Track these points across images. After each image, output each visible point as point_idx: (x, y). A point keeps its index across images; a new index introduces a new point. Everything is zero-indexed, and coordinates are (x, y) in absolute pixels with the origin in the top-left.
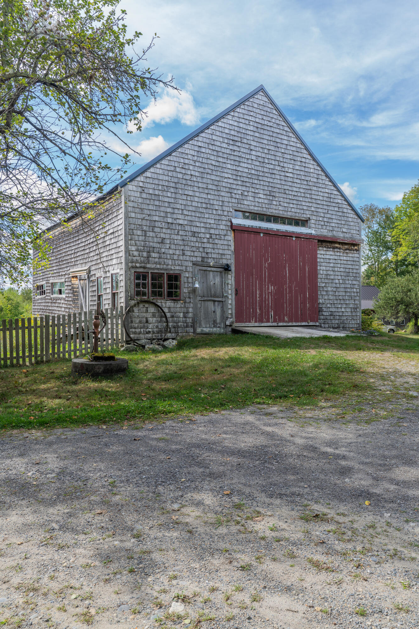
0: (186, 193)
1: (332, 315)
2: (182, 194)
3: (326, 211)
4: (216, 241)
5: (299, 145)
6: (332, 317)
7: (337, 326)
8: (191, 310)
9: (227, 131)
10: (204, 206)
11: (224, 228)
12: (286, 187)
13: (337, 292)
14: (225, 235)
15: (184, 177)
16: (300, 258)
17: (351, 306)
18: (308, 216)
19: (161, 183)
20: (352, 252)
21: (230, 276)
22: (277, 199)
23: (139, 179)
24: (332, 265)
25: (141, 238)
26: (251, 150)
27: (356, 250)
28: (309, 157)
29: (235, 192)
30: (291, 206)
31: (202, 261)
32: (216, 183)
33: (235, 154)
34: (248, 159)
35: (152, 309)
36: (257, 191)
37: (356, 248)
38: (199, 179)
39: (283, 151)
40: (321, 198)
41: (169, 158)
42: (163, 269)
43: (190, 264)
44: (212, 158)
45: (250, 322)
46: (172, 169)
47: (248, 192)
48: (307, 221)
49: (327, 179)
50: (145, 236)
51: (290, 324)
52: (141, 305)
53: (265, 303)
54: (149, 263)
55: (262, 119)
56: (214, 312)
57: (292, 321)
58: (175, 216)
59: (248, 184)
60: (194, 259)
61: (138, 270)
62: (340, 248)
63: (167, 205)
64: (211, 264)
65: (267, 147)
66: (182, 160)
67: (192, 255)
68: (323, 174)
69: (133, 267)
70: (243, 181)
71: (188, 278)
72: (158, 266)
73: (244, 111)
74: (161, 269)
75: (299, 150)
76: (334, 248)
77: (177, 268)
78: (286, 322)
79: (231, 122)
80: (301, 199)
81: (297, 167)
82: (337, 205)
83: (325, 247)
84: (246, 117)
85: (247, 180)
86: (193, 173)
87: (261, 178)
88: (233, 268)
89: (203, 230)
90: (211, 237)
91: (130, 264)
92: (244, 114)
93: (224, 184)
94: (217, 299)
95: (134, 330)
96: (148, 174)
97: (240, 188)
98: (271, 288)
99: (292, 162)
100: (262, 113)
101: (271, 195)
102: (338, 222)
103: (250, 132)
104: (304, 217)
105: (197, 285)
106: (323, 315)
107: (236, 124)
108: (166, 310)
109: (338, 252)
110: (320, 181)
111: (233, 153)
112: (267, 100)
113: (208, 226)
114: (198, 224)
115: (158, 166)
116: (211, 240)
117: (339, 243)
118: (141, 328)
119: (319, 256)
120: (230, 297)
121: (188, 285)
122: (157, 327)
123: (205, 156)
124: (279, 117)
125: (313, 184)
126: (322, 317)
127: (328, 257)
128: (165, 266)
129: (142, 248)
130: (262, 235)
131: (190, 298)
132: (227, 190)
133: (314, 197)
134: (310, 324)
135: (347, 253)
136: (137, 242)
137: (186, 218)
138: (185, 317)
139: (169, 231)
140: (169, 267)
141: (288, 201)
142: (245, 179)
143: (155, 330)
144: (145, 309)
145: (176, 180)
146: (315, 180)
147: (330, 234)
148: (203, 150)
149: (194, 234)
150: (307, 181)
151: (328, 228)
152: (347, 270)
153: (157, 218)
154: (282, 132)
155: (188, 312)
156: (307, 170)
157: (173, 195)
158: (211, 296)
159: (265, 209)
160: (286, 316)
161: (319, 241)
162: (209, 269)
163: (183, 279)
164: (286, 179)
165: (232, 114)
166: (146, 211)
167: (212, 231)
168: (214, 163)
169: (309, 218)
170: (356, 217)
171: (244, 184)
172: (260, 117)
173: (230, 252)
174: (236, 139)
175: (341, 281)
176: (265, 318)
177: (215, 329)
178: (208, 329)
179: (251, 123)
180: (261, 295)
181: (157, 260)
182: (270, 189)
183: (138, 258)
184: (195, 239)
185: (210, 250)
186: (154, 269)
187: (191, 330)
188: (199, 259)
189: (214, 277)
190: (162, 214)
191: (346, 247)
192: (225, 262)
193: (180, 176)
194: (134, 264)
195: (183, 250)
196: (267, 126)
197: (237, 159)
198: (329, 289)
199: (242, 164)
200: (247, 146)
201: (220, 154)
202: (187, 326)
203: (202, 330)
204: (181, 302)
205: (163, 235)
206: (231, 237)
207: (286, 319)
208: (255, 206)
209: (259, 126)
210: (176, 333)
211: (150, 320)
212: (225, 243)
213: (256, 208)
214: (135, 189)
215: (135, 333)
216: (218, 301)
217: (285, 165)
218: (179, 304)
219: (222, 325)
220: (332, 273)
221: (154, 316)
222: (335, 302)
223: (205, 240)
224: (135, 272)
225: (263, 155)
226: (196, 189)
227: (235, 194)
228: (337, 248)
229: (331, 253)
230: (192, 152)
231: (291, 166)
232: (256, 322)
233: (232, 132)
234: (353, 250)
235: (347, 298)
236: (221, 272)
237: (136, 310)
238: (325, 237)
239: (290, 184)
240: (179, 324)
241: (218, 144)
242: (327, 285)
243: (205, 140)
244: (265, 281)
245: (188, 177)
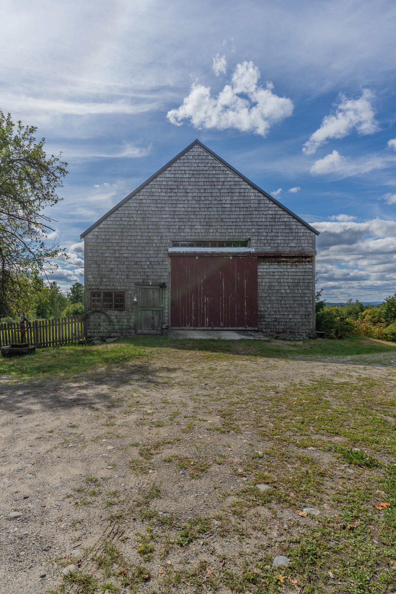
0: (130, 234)
1: (276, 321)
2: (127, 236)
3: (270, 231)
4: (155, 267)
5: (236, 179)
6: (276, 323)
7: (281, 330)
8: (133, 317)
9: (164, 183)
10: (145, 241)
11: (162, 256)
12: (223, 216)
13: (282, 301)
14: (163, 261)
15: (129, 224)
16: (237, 273)
17: (301, 313)
18: (249, 237)
19: (110, 230)
20: (303, 264)
21: (167, 292)
22: (213, 228)
23: (94, 230)
24: (277, 277)
25: (96, 269)
26: (187, 193)
27: (309, 262)
28: (249, 187)
29: (173, 227)
30: (230, 231)
31: (143, 282)
32: (156, 223)
33: (172, 198)
34: (184, 200)
35: (103, 317)
36: (193, 224)
37: (308, 259)
38: (141, 223)
39: (220, 187)
40: (263, 220)
41: (116, 212)
42: (111, 289)
43: (133, 285)
44: (152, 205)
45: (185, 326)
46: (119, 219)
47: (185, 226)
48: (247, 241)
49: (271, 202)
50: (99, 267)
51: (226, 328)
52: (96, 314)
53: (200, 311)
54: (101, 285)
55: (198, 166)
56: (153, 318)
57: (228, 326)
58: (121, 252)
59: (184, 220)
60: (137, 281)
61: (93, 291)
62: (286, 262)
63: (115, 245)
64: (151, 284)
65: (204, 187)
66: (127, 212)
67: (135, 278)
68: (265, 198)
69: (90, 289)
70: (180, 218)
71: (131, 294)
72: (108, 287)
73: (179, 165)
74: (110, 289)
75: (237, 183)
76: (279, 262)
77: (123, 288)
78: (222, 326)
79: (168, 176)
80: (240, 224)
81: (235, 198)
82: (283, 223)
83: (268, 262)
84: (182, 168)
85: (184, 217)
86: (135, 219)
87: (197, 213)
88: (169, 285)
89: (144, 259)
90: (151, 264)
91: (88, 287)
92: (179, 167)
93: (162, 223)
94: (155, 309)
95: (90, 330)
96: (101, 226)
97: (178, 224)
98: (207, 299)
99: (230, 194)
100: (198, 161)
101: (208, 225)
102: (285, 238)
103: (186, 179)
104: (243, 238)
105: (135, 300)
106: (265, 321)
107: (172, 176)
108: (113, 317)
109: (284, 265)
110: (262, 205)
111: (170, 199)
112: (202, 150)
113: (148, 256)
114: (140, 256)
115: (109, 219)
116: (150, 266)
117: (286, 257)
118: (95, 329)
119: (259, 270)
120: (166, 307)
121: (131, 300)
122: (107, 329)
123: (146, 205)
124: (215, 161)
125: (254, 209)
126: (264, 323)
127: (271, 270)
128: (113, 287)
129: (97, 276)
130: (197, 258)
131: (133, 309)
132: (166, 227)
133: (254, 220)
134: (247, 329)
135: (296, 265)
136: (93, 272)
137: (131, 252)
138: (128, 322)
139: (117, 263)
140: (116, 288)
141: (226, 227)
142: (182, 216)
143: (105, 331)
144: (98, 317)
145: (122, 227)
146: (256, 206)
147: (273, 250)
148: (144, 201)
149: (136, 263)
150: (247, 207)
151: (272, 245)
152: (296, 281)
153: (107, 255)
154: (218, 172)
155: (130, 319)
156: (246, 198)
157: (120, 238)
158: (150, 307)
159: (201, 237)
160: (222, 321)
161: (260, 257)
162: (148, 287)
163: (127, 296)
164: (224, 209)
165: (169, 169)
166: (99, 251)
167: (152, 259)
168: (153, 209)
169: (250, 239)
170: (309, 231)
171: (181, 220)
172: (196, 165)
173: (167, 274)
174: (173, 187)
175: (288, 291)
176: (200, 323)
177: (153, 331)
178: (147, 331)
179: (187, 172)
180: (196, 305)
181: (107, 283)
182: (207, 220)
183: (94, 283)
184: (137, 267)
185: (149, 273)
186: (105, 289)
187: (133, 331)
188: (141, 281)
189: (153, 293)
190: (112, 252)
191: (296, 259)
192: (162, 281)
193: (126, 223)
194: (91, 287)
195: (127, 275)
196: (203, 170)
197: (175, 202)
198: (273, 298)
199: (178, 206)
200: (183, 191)
201: (159, 201)
202: (130, 329)
203: (142, 332)
204: (126, 311)
205: (112, 266)
206: (168, 262)
207: (221, 324)
208: (191, 236)
209: (195, 172)
210: (120, 333)
211: (102, 324)
212: (163, 267)
213: (192, 238)
214: (92, 237)
215: (90, 332)
216: (156, 311)
217: (223, 198)
218: (124, 313)
219: (160, 329)
220: (277, 284)
221: (104, 321)
222: (280, 310)
223: (146, 267)
224: (91, 292)
225: (199, 195)
226: (138, 230)
227: (173, 229)
228: (283, 261)
229: (276, 267)
230: (135, 205)
231: (229, 198)
232: (191, 326)
233: (170, 183)
234: (305, 262)
235: (296, 306)
236: (159, 289)
237: (92, 317)
238: (265, 253)
239: (229, 213)
240: (124, 327)
241: (157, 194)
242: (271, 295)
243: (145, 194)
244: (200, 294)
245: (132, 223)
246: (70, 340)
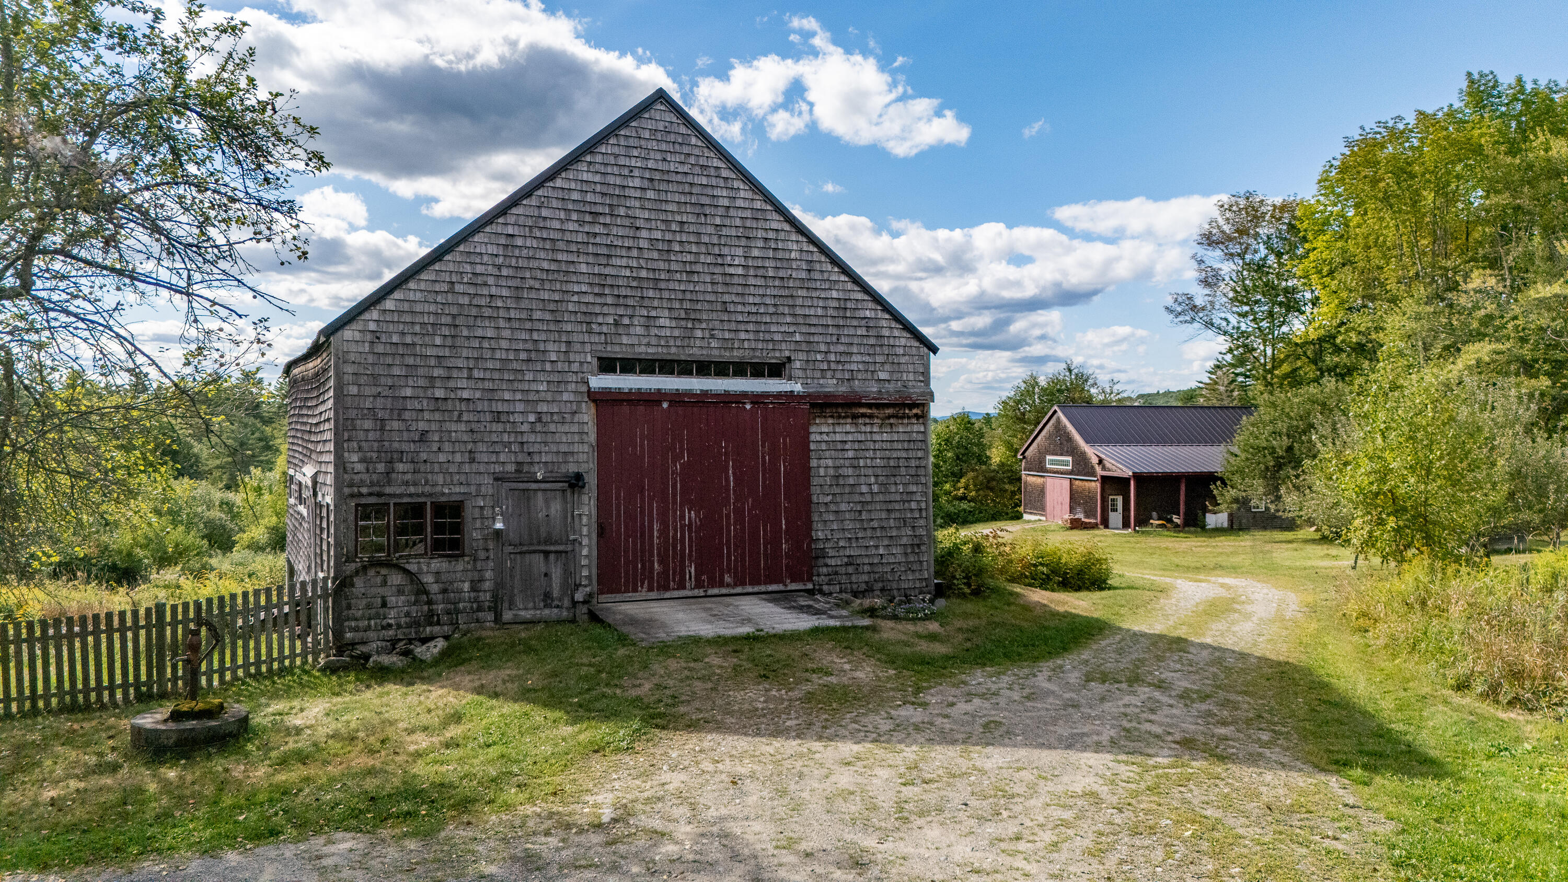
0: (479, 333)
1: (851, 564)
2: (468, 338)
3: (834, 339)
4: (552, 428)
5: (758, 205)
6: (850, 569)
7: (863, 587)
8: (488, 574)
9: (575, 196)
10: (523, 356)
11: (572, 398)
12: (727, 298)
13: (864, 513)
14: (574, 413)
15: (475, 302)
16: (763, 446)
17: (904, 541)
18: (787, 354)
19: (418, 319)
20: (906, 421)
21: (585, 498)
22: (704, 325)
23: (367, 316)
24: (850, 454)
25: (371, 435)
26: (637, 228)
27: (917, 416)
28: (787, 227)
29: (600, 320)
30: (743, 336)
31: (517, 471)
32: (552, 306)
33: (598, 240)
34: (629, 248)
35: (396, 579)
36: (653, 313)
37: (915, 411)
38: (510, 303)
39: (718, 221)
40: (820, 312)
41: (437, 266)
42: (423, 494)
43: (488, 480)
44: (542, 255)
45: (635, 590)
46: (445, 287)
47: (631, 317)
48: (784, 364)
49: (836, 269)
50: (382, 429)
51: (739, 590)
52: (371, 572)
53: (675, 548)
54: (389, 483)
55: (664, 160)
56: (546, 575)
57: (743, 584)
58: (452, 384)
59: (631, 302)
60: (498, 468)
61: (364, 501)
62: (871, 416)
63: (432, 364)
64: (539, 476)
65: (678, 218)
66: (468, 268)
67: (494, 459)
68: (823, 258)
69: (352, 496)
70: (619, 296)
71: (482, 508)
72: (412, 490)
73: (616, 150)
74: (418, 495)
75: (759, 215)
76: (855, 417)
77: (457, 489)
78: (728, 585)
79: (585, 177)
80: (768, 319)
81: (756, 253)
82: (863, 323)
83: (832, 417)
84: (622, 161)
85: (629, 292)
86: (494, 291)
87: (663, 285)
88: (592, 480)
89: (520, 407)
90: (539, 420)
91: (347, 491)
92: (616, 156)
93: (571, 307)
94: (552, 548)
95: (353, 624)
96: (389, 304)
97: (612, 310)
98: (690, 515)
99: (743, 242)
100: (664, 147)
101: (690, 318)
102: (867, 359)
103: (632, 191)
104: (774, 357)
105: (499, 525)
106: (827, 566)
107: (597, 178)
108: (428, 579)
109: (865, 424)
110: (817, 276)
111: (592, 241)
112: (674, 119)
113: (532, 397)
114: (507, 396)
115: (412, 285)
116: (539, 427)
117: (870, 406)
118: (370, 619)
119: (813, 437)
120: (585, 541)
121: (482, 524)
122: (407, 614)
123: (525, 252)
124: (706, 150)
125: (798, 284)
126: (825, 570)
127: (838, 437)
128: (427, 489)
129: (375, 455)
130: (665, 405)
131: (487, 550)
132: (580, 317)
133: (799, 311)
134: (789, 588)
135: (891, 424)
136: (363, 444)
137: (480, 385)
138: (473, 589)
139: (437, 416)
140: (439, 489)
141: (733, 326)
142: (623, 292)
143: (403, 620)
144: (379, 580)
145: (454, 310)
146: (803, 275)
147: (843, 389)
148: (519, 242)
149: (497, 417)
150: (783, 278)
151: (839, 375)
152: (892, 463)
153: (408, 392)
154: (714, 182)
155: (481, 580)
156: (780, 255)
157: (449, 342)
158: (539, 543)
159: (673, 350)
160: (729, 572)
161: (813, 405)
162: (534, 486)
163: (469, 512)
164: (728, 279)
165: (588, 158)
166: (383, 380)
167: (543, 408)
168: (545, 265)
169: (789, 358)
170: (917, 344)
171: (621, 301)
172: (659, 156)
173: (586, 448)
174: (600, 209)
175: (875, 488)
176: (674, 581)
177: (547, 612)
178: (532, 612)
179: (636, 173)
180: (664, 532)
181: (409, 477)
182: (687, 305)
183: (365, 477)
184: (500, 427)
185: (537, 446)
186: (401, 496)
187: (490, 616)
188: (511, 468)
189: (547, 501)
190: (421, 382)
191: (889, 411)
192: (573, 468)
193: (465, 300)
194: (356, 490)
195: (470, 452)
196: (677, 173)
197: (604, 251)
198: (843, 507)
199: (614, 261)
200: (627, 222)
201: (561, 246)
202: (480, 609)
203: (516, 615)
204: (467, 559)
205: (422, 426)
206: (588, 415)
207: (728, 579)
208: (648, 345)
209: (657, 176)
210: (452, 624)
211: (392, 600)
212: (575, 428)
213: (650, 350)
214: (358, 336)
215: (356, 629)
216: (556, 552)
217: (725, 251)
218: (460, 566)
219: (566, 602)
220: (850, 471)
221: (400, 592)
222: (860, 535)
223: (525, 427)
224: (357, 505)
225: (668, 236)
226: (502, 323)
227: (600, 324)
228: (864, 415)
229: (848, 428)
230: (492, 249)
231: (740, 251)
232: (650, 589)
233: (589, 197)
234: (909, 418)
235: (892, 522)
236: (564, 491)
237: (359, 582)
238: (827, 395)
239: (740, 290)
240: (461, 605)
241: (556, 224)
242: (839, 500)
243: (521, 220)
244: (675, 502)
245: (483, 302)
246: (285, 658)
